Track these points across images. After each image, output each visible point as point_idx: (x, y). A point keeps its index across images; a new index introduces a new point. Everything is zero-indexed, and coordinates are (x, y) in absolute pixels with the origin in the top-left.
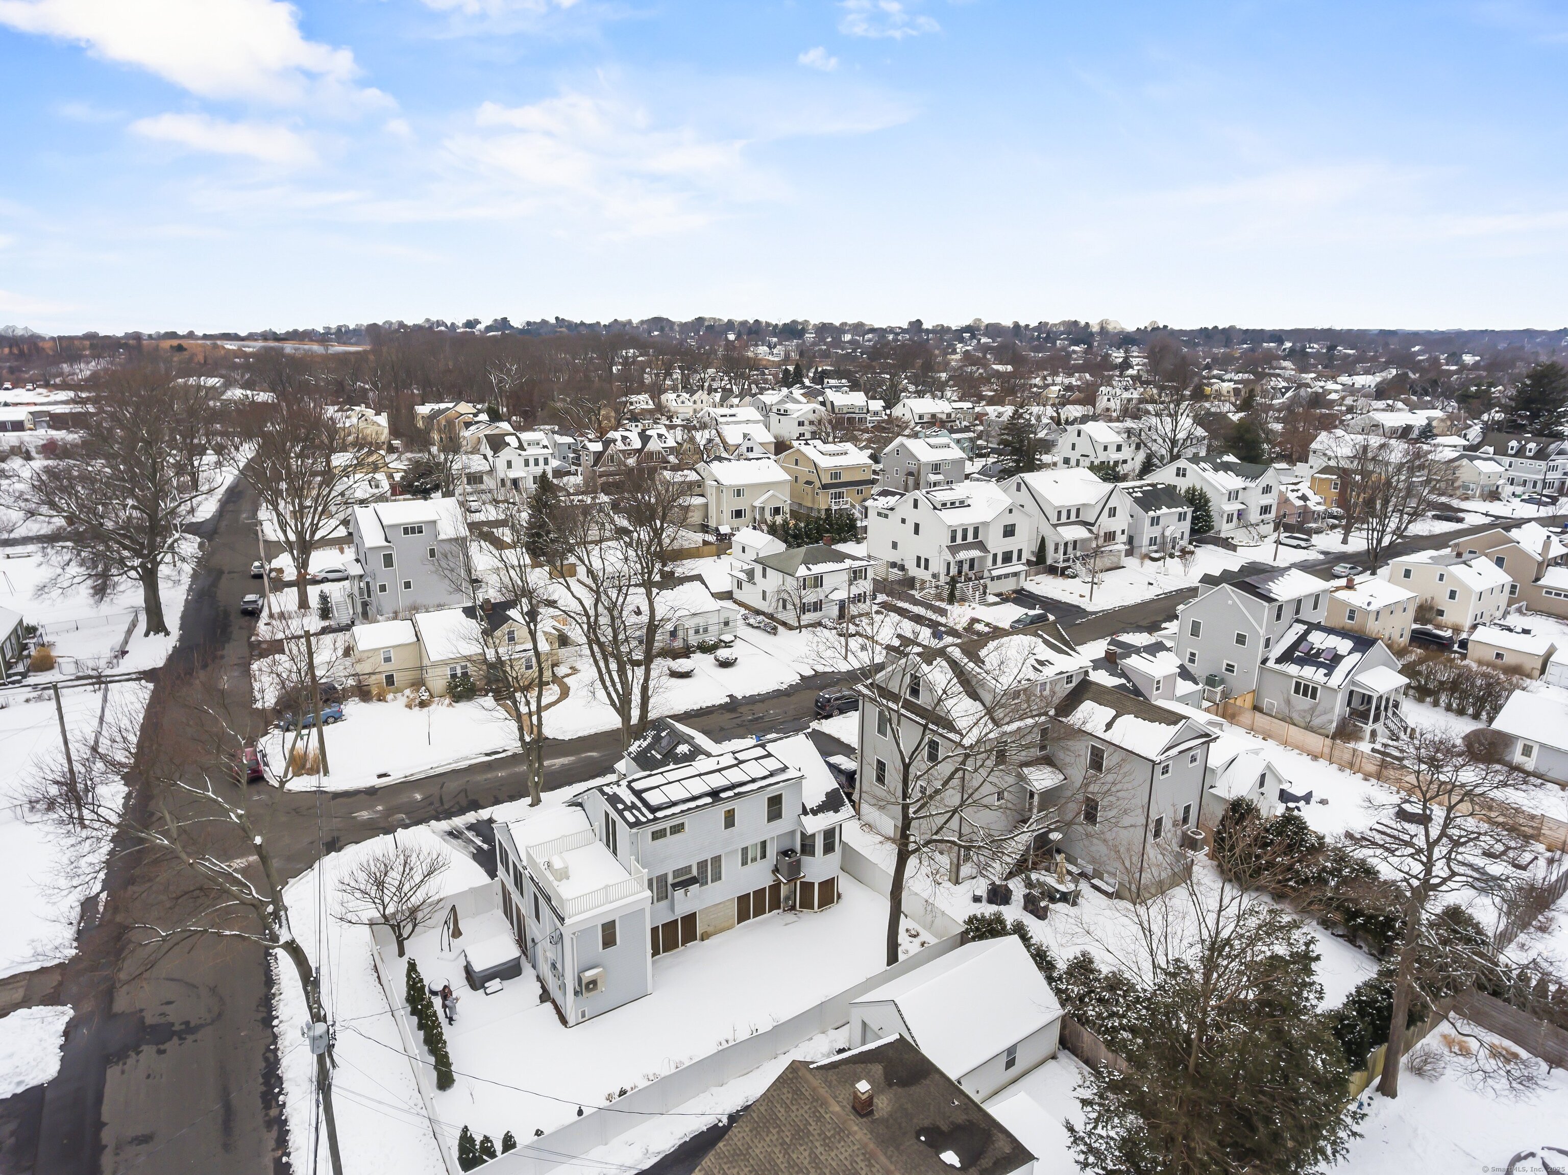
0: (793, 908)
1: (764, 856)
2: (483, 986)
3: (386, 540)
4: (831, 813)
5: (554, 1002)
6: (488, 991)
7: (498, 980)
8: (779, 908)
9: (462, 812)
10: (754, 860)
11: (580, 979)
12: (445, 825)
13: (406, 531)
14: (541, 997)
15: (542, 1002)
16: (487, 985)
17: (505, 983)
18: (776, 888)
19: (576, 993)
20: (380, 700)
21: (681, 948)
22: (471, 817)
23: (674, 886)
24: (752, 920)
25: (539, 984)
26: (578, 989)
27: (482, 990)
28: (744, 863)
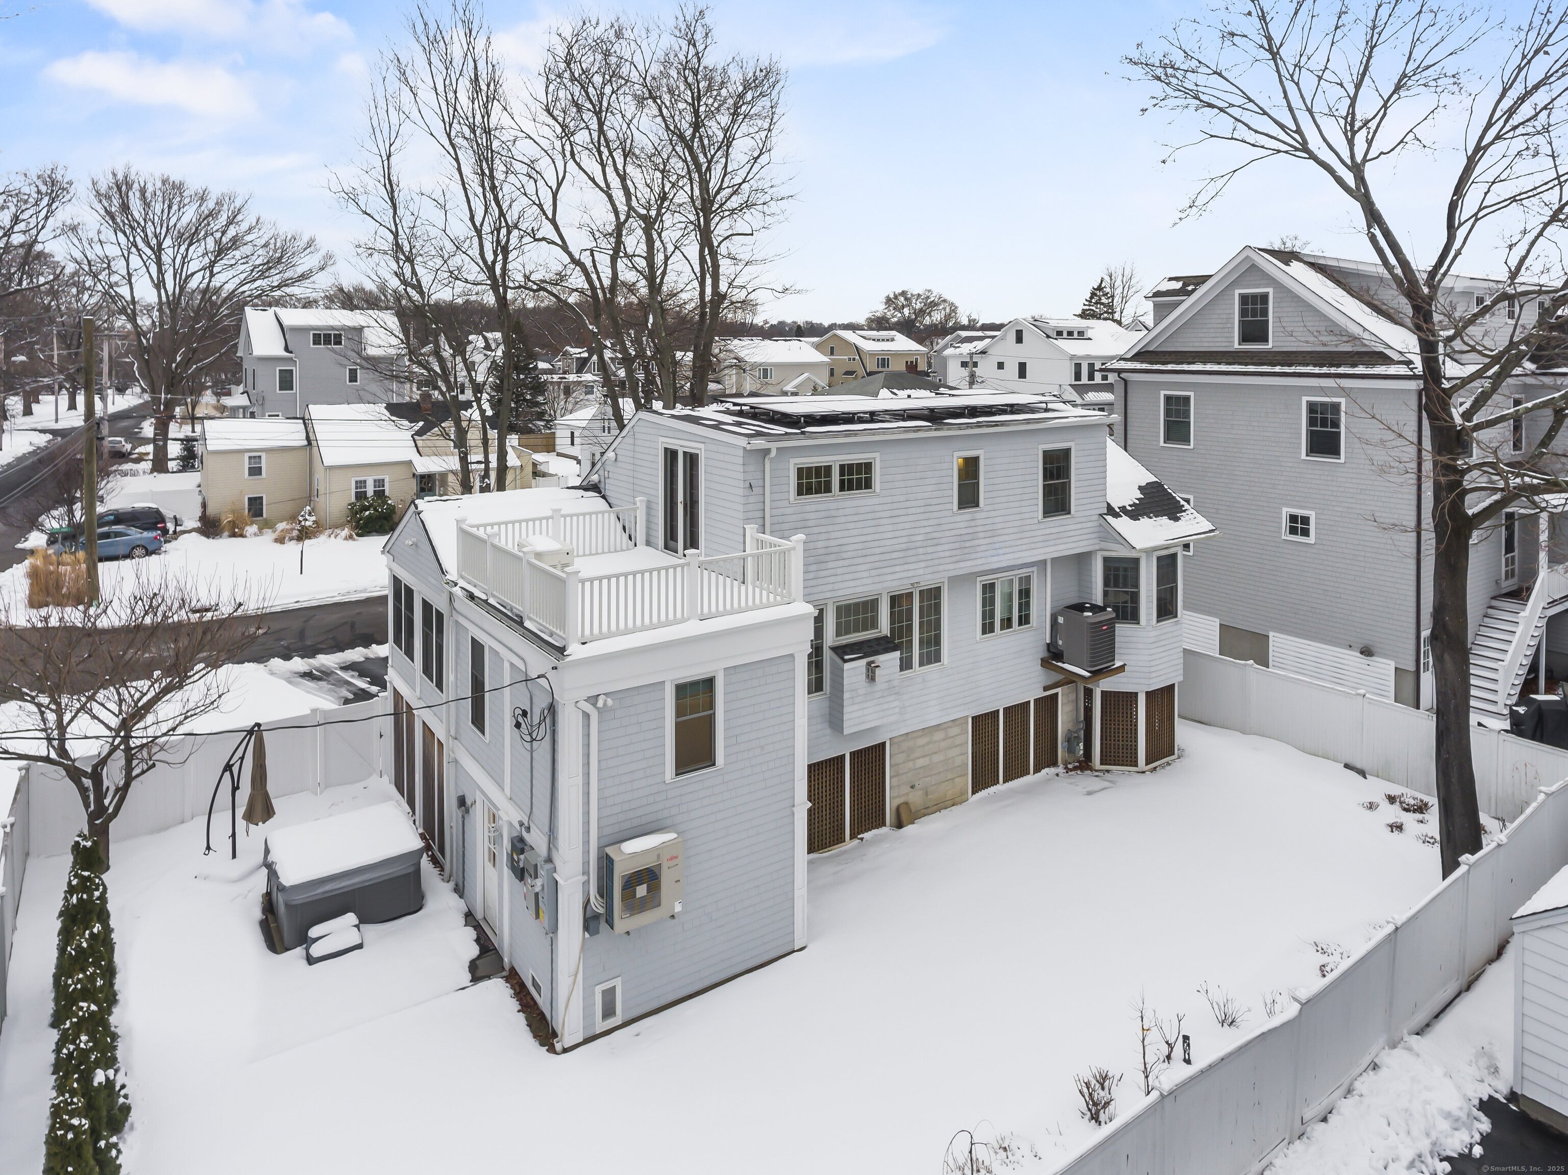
0: (1085, 765)
1: (1024, 620)
2: (304, 940)
3: (287, 349)
4: (1164, 520)
5: (514, 979)
6: (317, 950)
7: (351, 918)
8: (1054, 764)
9: (340, 647)
10: (1007, 623)
11: (606, 865)
12: (298, 664)
13: (317, 340)
14: (473, 966)
15: (476, 978)
16: (314, 932)
17: (371, 930)
18: (1047, 705)
19: (591, 923)
20: (234, 535)
21: (850, 844)
22: (356, 654)
23: (841, 651)
24: (1000, 787)
25: (471, 933)
26: (597, 906)
27: (299, 951)
28: (987, 628)
